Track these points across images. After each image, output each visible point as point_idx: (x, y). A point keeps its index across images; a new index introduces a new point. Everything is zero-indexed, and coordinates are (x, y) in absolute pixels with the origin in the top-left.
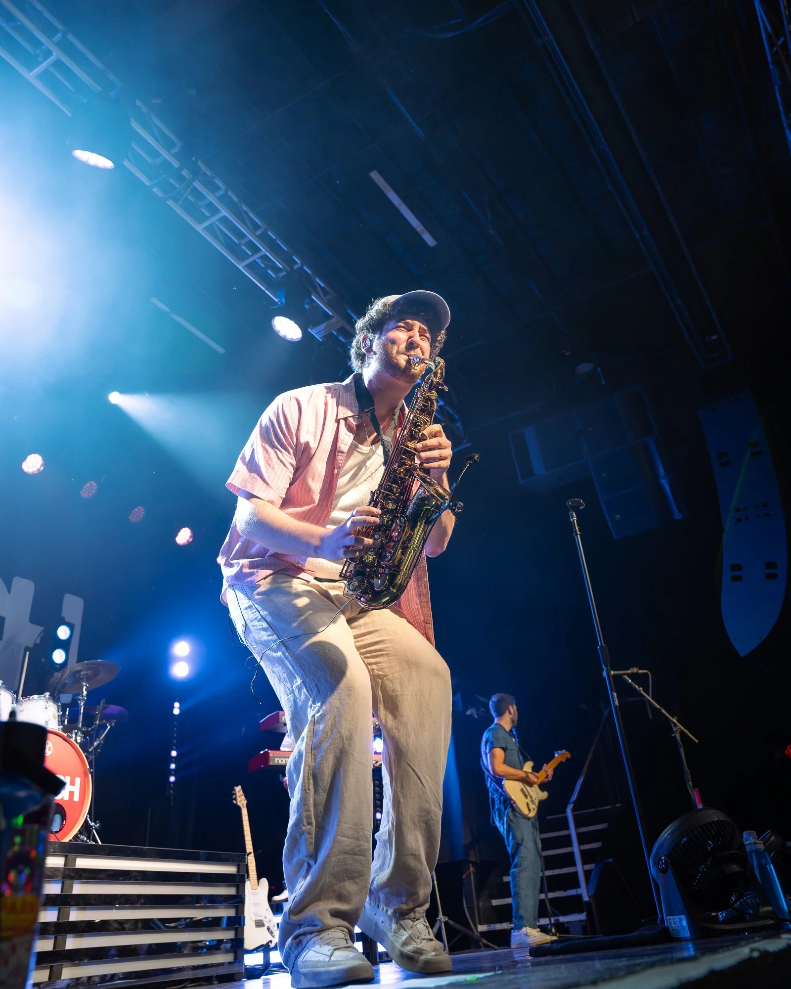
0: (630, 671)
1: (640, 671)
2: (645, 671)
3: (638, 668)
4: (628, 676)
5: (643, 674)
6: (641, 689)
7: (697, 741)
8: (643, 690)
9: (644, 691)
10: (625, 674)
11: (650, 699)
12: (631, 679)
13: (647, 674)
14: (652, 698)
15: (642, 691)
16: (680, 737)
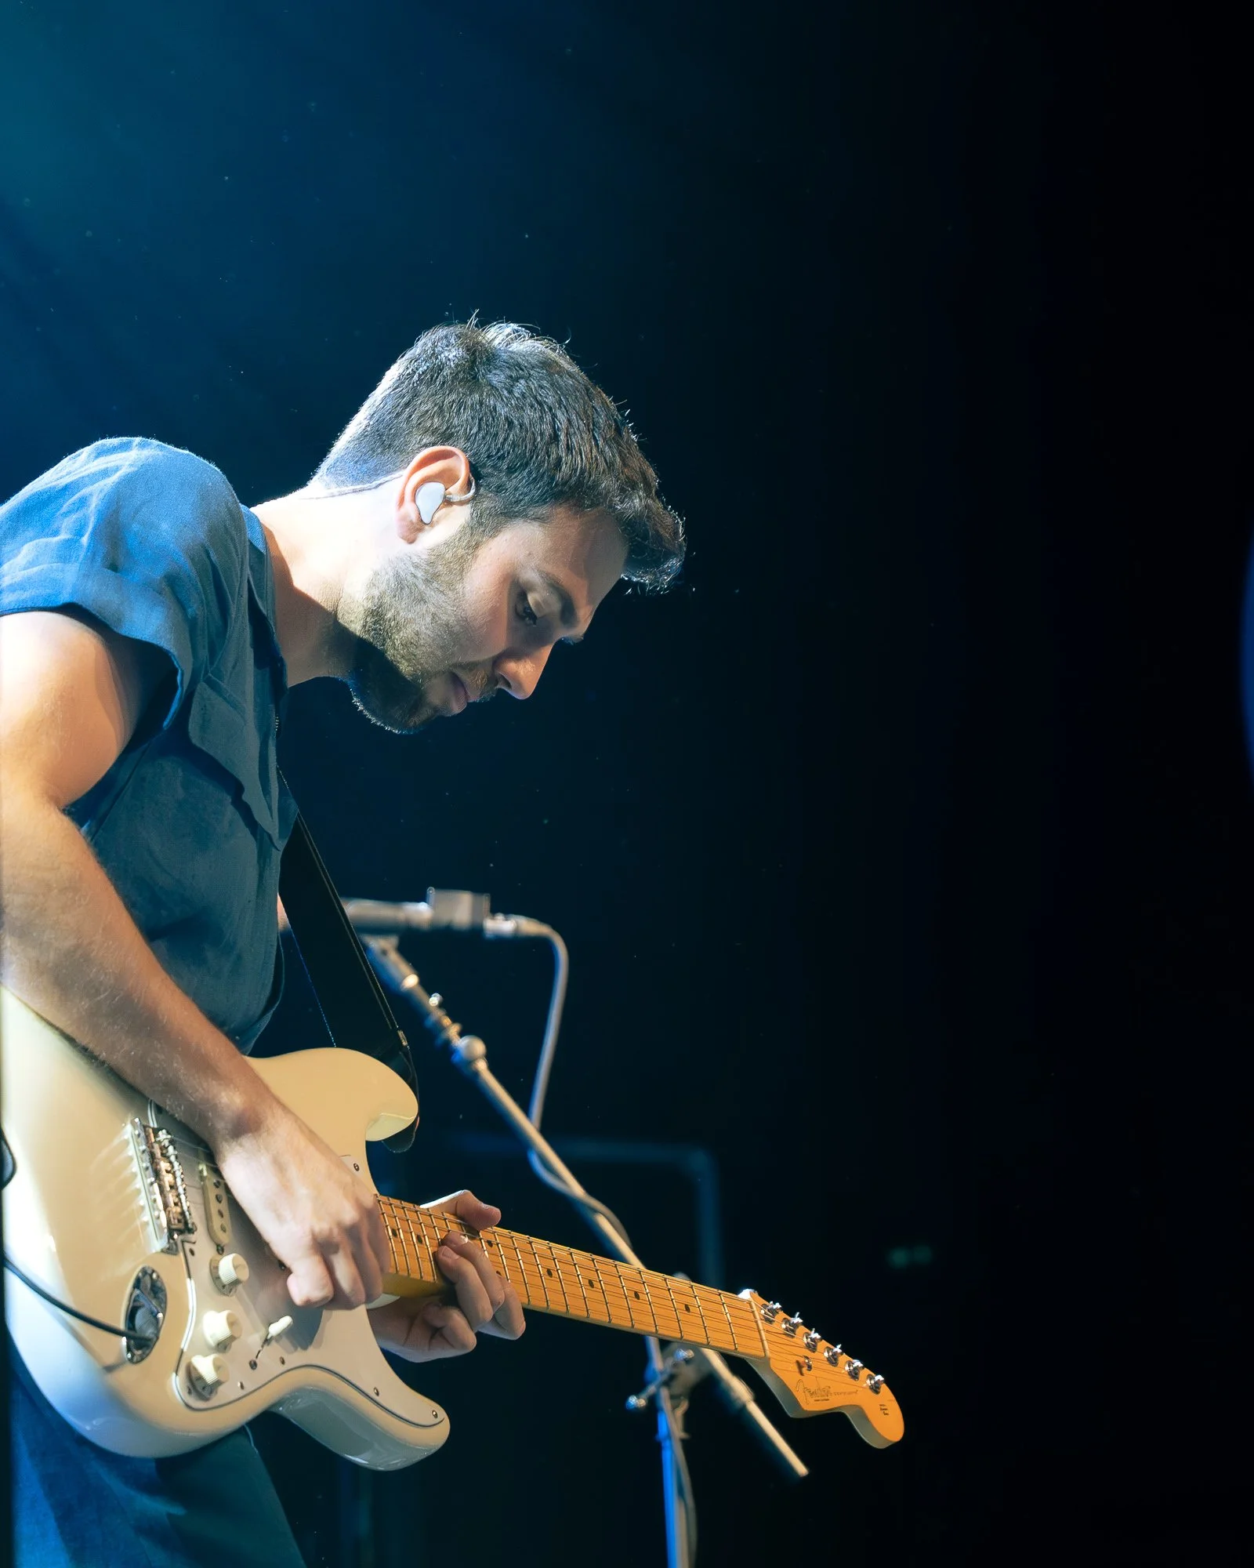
0: (420, 912)
1: (503, 925)
2: (529, 926)
3: (485, 902)
4: (404, 950)
5: (517, 942)
6: (479, 1047)
7: (801, 1469)
8: (490, 1057)
9: (492, 1068)
10: (381, 929)
11: (530, 1127)
12: (418, 969)
13: (542, 945)
14: (544, 1131)
15: (482, 1066)
16: (690, 1421)
